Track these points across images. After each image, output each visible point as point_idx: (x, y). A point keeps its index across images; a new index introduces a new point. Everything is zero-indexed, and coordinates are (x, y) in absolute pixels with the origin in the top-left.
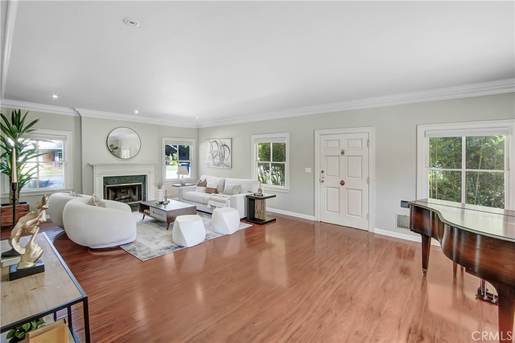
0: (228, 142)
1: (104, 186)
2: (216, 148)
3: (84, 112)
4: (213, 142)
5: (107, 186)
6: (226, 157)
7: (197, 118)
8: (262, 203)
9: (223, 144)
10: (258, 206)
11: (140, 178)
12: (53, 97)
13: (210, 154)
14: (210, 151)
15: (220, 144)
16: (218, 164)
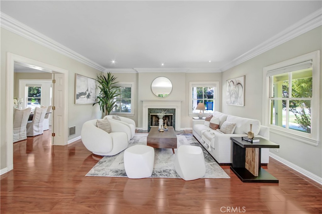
0: (241, 80)
1: (149, 114)
2: (232, 87)
3: (140, 70)
4: (230, 82)
5: (151, 114)
6: (240, 95)
7: (210, 61)
8: (253, 152)
9: (238, 82)
10: (248, 155)
11: (171, 111)
12: (112, 63)
13: (229, 93)
14: (228, 91)
15: (235, 83)
16: (234, 102)
